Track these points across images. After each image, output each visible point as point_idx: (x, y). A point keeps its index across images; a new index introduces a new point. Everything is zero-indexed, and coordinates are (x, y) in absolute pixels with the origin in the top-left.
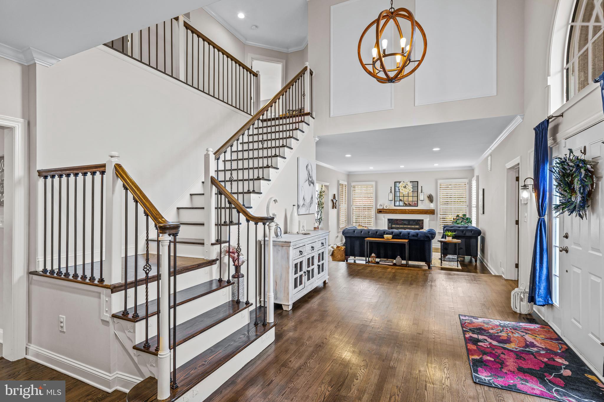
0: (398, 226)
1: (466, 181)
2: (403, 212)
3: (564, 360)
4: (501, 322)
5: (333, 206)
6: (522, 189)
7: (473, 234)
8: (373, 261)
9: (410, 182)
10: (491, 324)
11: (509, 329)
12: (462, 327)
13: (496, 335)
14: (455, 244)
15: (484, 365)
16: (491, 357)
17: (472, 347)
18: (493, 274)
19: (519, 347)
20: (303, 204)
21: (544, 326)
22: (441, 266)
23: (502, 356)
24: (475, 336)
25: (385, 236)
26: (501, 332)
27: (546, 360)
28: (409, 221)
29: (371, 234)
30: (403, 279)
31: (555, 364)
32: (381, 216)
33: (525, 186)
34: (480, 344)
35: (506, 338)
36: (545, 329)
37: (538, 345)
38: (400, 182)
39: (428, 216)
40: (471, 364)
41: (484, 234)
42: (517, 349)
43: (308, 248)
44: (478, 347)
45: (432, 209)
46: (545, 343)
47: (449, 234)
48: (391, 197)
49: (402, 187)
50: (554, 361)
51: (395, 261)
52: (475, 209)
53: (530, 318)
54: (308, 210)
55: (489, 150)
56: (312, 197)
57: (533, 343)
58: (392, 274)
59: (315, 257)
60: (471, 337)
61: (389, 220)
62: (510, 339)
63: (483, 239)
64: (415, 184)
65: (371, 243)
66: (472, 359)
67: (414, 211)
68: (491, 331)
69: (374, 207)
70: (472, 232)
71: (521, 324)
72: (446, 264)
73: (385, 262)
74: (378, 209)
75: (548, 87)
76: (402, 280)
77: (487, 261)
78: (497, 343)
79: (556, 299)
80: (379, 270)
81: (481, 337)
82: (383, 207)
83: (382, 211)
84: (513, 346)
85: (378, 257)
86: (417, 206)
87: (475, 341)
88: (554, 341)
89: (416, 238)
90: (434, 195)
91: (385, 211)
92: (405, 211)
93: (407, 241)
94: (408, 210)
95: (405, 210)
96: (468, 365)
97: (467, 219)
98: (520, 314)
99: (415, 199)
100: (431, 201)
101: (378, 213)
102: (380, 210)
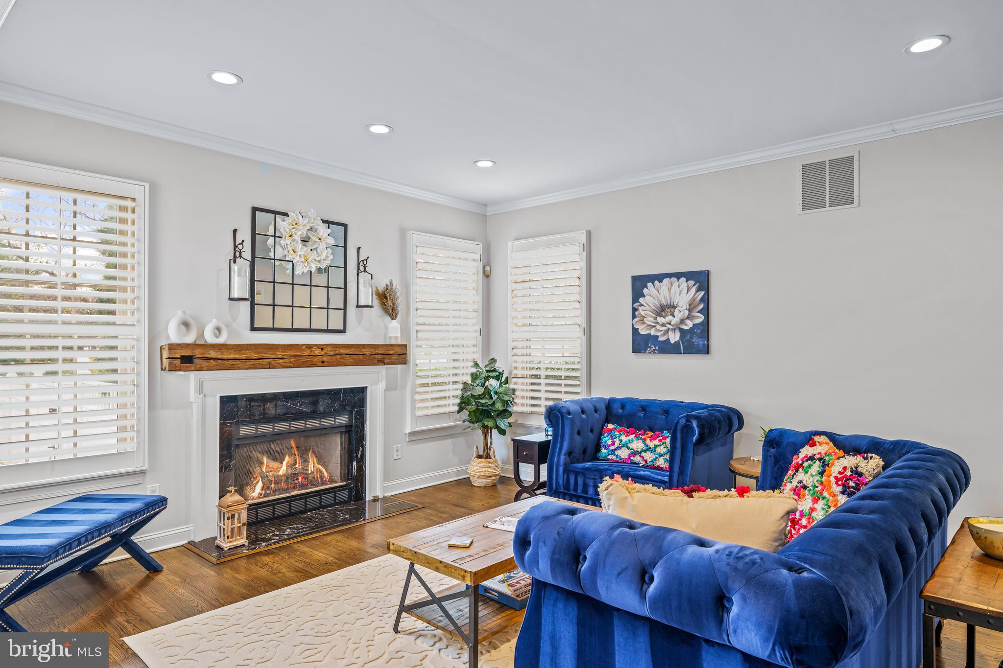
2: (302, 360)
9: (324, 221)
28: (314, 396)
32: (191, 379)
38: (286, 215)
39: (382, 370)
45: (399, 342)
48: (237, 283)
61: (226, 401)
67: (343, 351)
74: (172, 347)
82: (201, 335)
83: (198, 353)
86: (344, 331)
91: (212, 354)
92: (308, 352)
94: (322, 347)
95: (309, 347)
99: (337, 299)
100: (392, 313)
101: (173, 369)
102: (187, 353)
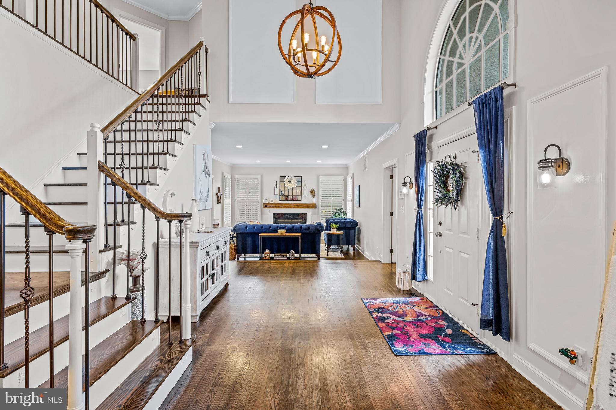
0: (283, 220)
1: (343, 177)
2: (288, 207)
3: (444, 322)
4: (394, 300)
5: (217, 201)
6: (403, 186)
7: (352, 225)
8: (267, 257)
9: (295, 177)
10: (387, 302)
11: (401, 304)
12: (368, 309)
13: (394, 311)
14: (338, 235)
15: (397, 338)
16: (398, 330)
17: (381, 325)
18: (370, 260)
19: (414, 318)
20: (200, 199)
21: (423, 298)
22: (328, 256)
23: (405, 327)
24: (380, 315)
25: (279, 231)
26: (397, 308)
27: (433, 324)
28: (293, 215)
29: (265, 229)
30: (303, 272)
31: (441, 326)
32: (267, 210)
33: (404, 183)
34: (386, 321)
35: (402, 313)
36: (424, 300)
37: (424, 313)
38: (285, 177)
39: (311, 209)
40: (387, 340)
41: (360, 225)
42: (412, 320)
43: (213, 247)
44: (386, 324)
45: (314, 203)
46: (428, 311)
47: (334, 226)
48: (277, 191)
49: (287, 182)
50: (439, 324)
51: (288, 255)
52: (351, 203)
53: (411, 293)
54: (204, 205)
55: (366, 151)
56: (208, 191)
57: (421, 313)
58: (290, 268)
59: (218, 258)
60: (378, 316)
61: (274, 214)
62: (405, 313)
63: (359, 230)
64: (299, 179)
65: (264, 238)
66: (386, 335)
67: (298, 205)
68: (390, 309)
69: (260, 201)
70: (351, 224)
71: (408, 299)
72: (332, 255)
73: (279, 257)
74: (263, 204)
75: (424, 103)
76: (302, 274)
77: (363, 249)
78: (398, 318)
79: (430, 275)
80: (277, 266)
81: (385, 315)
82: (269, 202)
83: (268, 205)
84: (410, 318)
85: (272, 252)
86: (301, 200)
87: (383, 319)
88: (433, 309)
89: (308, 231)
90: (315, 190)
91: (270, 205)
92: (289, 205)
93: (300, 234)
94: (293, 204)
95: (290, 204)
96: (385, 342)
97: (343, 212)
98: (404, 291)
99: (299, 193)
100: (313, 196)
101: (263, 208)
102: (266, 205)
